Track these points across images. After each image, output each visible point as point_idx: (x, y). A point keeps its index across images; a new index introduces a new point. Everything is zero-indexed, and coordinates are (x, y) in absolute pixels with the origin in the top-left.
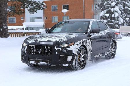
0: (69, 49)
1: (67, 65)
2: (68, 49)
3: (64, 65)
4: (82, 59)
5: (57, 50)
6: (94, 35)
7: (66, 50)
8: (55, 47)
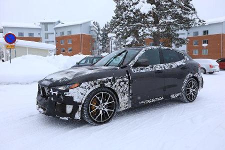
0: (68, 94)
1: (66, 118)
2: (66, 94)
3: (61, 118)
4: (104, 108)
5: (52, 94)
6: (142, 69)
7: (64, 96)
8: (51, 89)
